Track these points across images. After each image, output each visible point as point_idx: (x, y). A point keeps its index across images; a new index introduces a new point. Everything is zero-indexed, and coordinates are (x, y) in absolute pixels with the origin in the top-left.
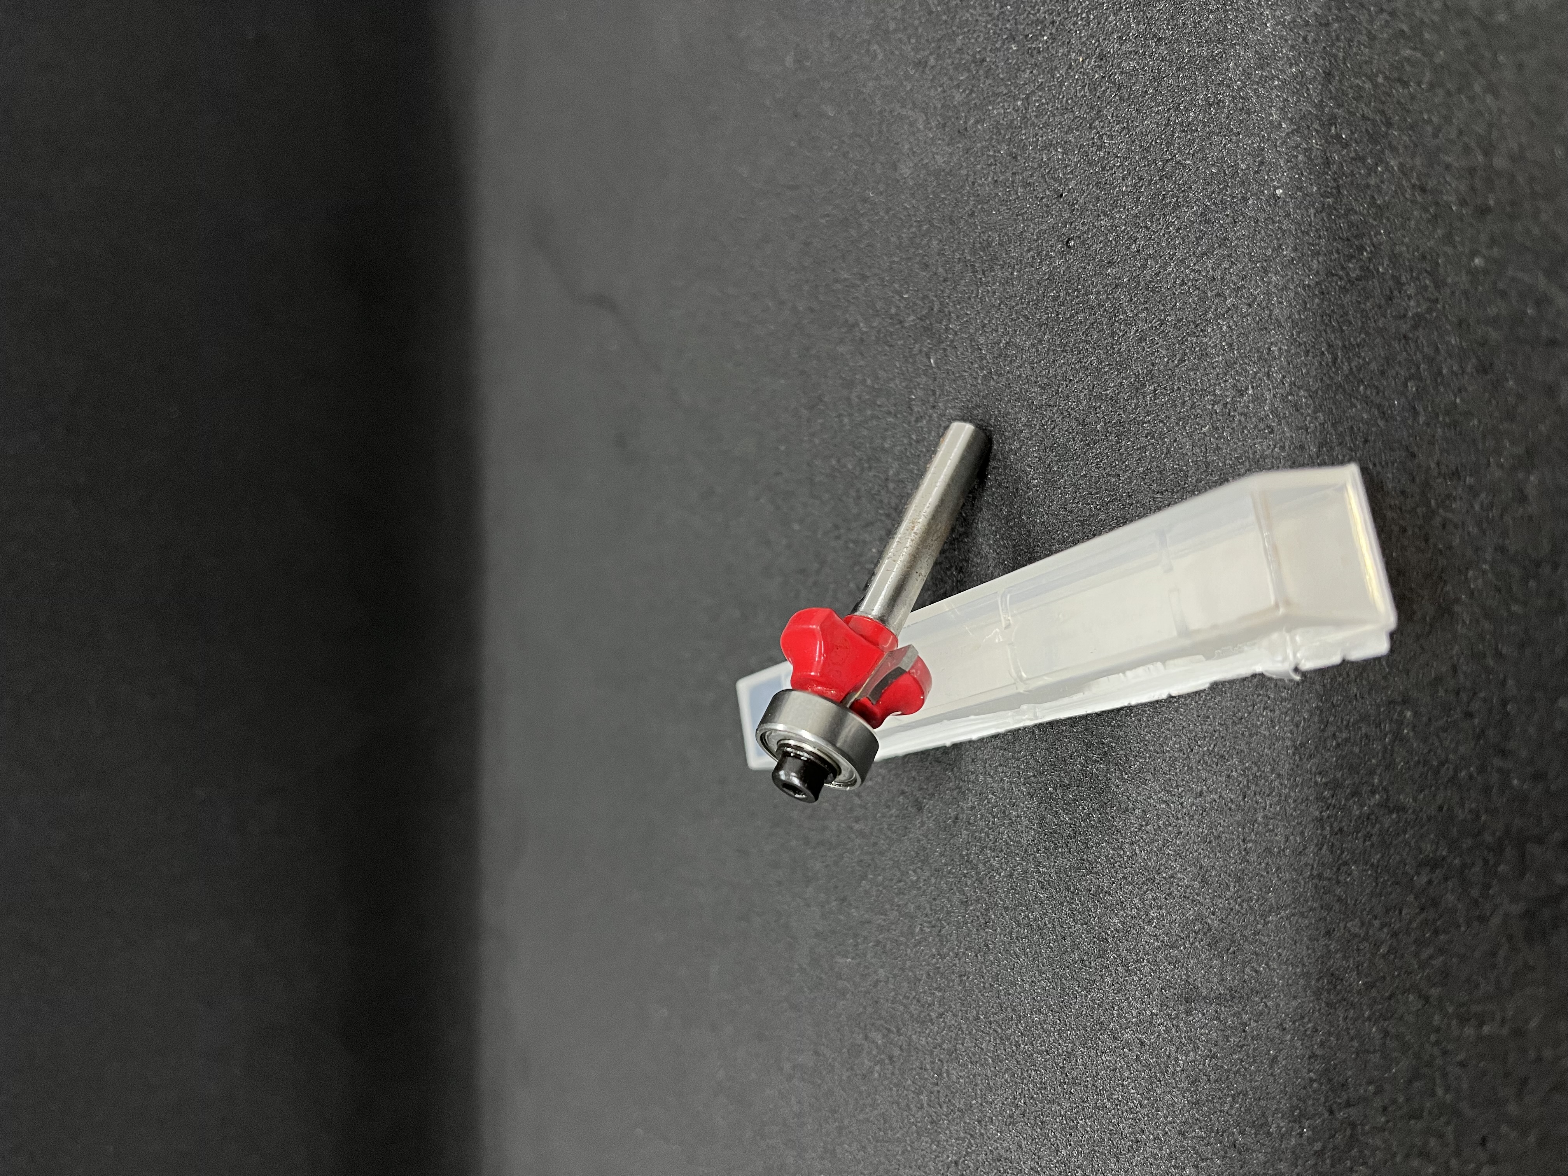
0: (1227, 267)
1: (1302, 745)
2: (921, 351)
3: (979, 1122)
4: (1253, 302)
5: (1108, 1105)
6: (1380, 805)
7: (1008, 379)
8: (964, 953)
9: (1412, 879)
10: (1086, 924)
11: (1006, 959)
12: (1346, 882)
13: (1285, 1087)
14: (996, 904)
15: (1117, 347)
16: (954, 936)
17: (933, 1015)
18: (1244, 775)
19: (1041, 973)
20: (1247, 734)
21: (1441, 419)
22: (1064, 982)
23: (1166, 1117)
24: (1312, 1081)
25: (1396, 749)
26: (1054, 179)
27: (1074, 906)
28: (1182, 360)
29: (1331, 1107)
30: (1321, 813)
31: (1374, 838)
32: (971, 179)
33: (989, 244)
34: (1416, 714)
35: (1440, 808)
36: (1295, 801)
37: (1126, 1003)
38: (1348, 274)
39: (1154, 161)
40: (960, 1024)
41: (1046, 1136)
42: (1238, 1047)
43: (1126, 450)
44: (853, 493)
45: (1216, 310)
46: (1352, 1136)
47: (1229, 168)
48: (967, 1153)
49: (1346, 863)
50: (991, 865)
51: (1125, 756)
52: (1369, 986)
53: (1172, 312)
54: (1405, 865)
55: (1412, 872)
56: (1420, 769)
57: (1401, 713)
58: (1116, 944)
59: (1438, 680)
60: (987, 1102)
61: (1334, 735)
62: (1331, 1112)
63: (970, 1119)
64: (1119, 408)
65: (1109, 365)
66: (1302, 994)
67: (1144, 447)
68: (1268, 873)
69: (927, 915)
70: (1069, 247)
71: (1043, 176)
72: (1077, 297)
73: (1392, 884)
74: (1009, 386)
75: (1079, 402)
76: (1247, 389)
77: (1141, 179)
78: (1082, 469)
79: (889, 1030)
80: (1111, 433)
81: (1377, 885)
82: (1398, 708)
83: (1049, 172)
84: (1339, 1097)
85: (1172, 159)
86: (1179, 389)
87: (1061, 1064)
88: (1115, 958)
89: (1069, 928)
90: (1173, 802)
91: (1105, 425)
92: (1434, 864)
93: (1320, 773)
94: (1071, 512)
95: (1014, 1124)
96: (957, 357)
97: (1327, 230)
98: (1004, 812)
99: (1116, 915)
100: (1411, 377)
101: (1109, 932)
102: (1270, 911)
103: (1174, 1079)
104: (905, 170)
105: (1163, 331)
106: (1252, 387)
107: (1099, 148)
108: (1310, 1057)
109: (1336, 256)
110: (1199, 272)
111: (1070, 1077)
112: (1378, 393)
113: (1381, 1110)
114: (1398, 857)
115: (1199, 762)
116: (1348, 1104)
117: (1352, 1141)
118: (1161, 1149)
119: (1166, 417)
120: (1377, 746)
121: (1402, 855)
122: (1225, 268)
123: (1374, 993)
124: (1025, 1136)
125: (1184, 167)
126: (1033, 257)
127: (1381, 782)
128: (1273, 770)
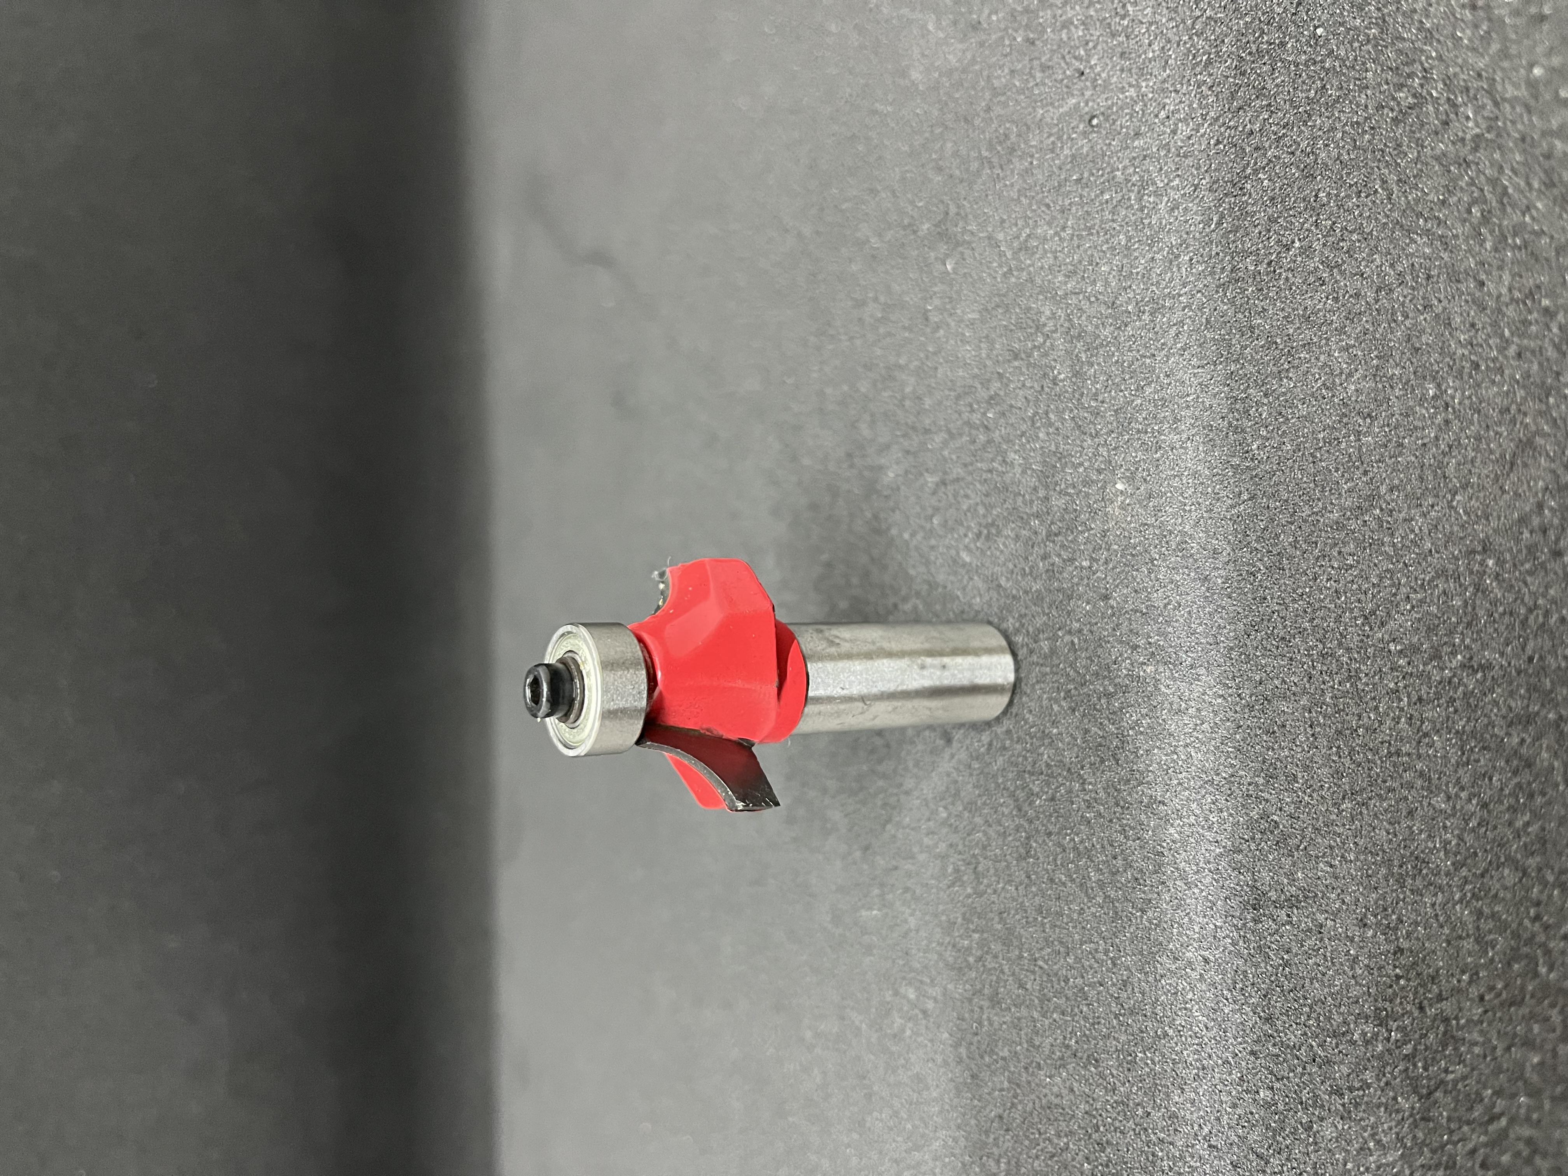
0: (1266, 117)
1: (1373, 613)
2: (936, 259)
3: (1026, 1068)
4: (1296, 149)
5: (1171, 1032)
6: (1463, 666)
7: (1029, 273)
8: (1003, 888)
9: (1503, 740)
10: (1139, 839)
11: (1051, 889)
12: (1429, 755)
13: (1369, 988)
14: (1037, 831)
15: (1146, 222)
16: (992, 871)
17: (971, 959)
18: (1309, 655)
19: (1090, 899)
20: (1309, 610)
21: (1510, 241)
22: (1117, 905)
23: (1235, 1038)
24: (1398, 977)
25: (1478, 602)
26: (1075, 58)
27: (1125, 822)
28: (1219, 223)
29: (1421, 1003)
30: (1396, 684)
31: (1457, 704)
32: (985, 73)
33: (1007, 136)
34: (1500, 562)
35: (1531, 659)
36: (1367, 675)
37: (1187, 919)
38: (1399, 104)
39: (1183, 21)
40: (1001, 965)
41: (1102, 1076)
42: (1314, 950)
43: (1161, 327)
44: (867, 417)
45: (1256, 163)
46: (1445, 1033)
47: (1263, 14)
48: (1013, 1104)
49: (1426, 735)
50: (1030, 789)
51: (1175, 653)
52: (1457, 866)
53: (1207, 176)
54: (1493, 727)
55: (1502, 734)
56: (1507, 619)
57: (1482, 563)
58: (1173, 856)
59: (1523, 520)
60: (1034, 1047)
61: (1408, 597)
62: (1421, 1008)
63: (1015, 1067)
64: (1152, 284)
65: (1139, 241)
66: (1383, 883)
67: (1182, 321)
68: (1340, 757)
69: (960, 853)
70: (1092, 126)
71: (1063, 58)
72: (1102, 175)
73: (1479, 750)
74: (1031, 280)
75: (1107, 284)
76: (1293, 242)
77: (1169, 41)
78: (1113, 355)
79: (921, 982)
80: (1143, 313)
81: (1463, 754)
82: (1478, 558)
83: (1069, 52)
84: (1430, 991)
85: (1202, 15)
86: (1218, 254)
87: (1116, 995)
88: (1172, 872)
89: (1119, 846)
90: (1230, 696)
91: (1137, 304)
92: (1527, 720)
93: (1394, 640)
94: (1103, 402)
95: (1064, 1066)
96: (975, 258)
97: (1374, 62)
98: (1043, 732)
99: (1172, 825)
100: (1475, 202)
101: (1165, 844)
102: (1344, 798)
103: (1244, 995)
104: (915, 75)
105: (1198, 196)
106: (1299, 240)
107: (1123, 17)
108: (1395, 953)
109: (1386, 87)
110: (1236, 128)
111: (1126, 1006)
112: (1438, 225)
113: (1477, 999)
114: (1486, 721)
115: (1257, 647)
116: (1440, 998)
117: (1448, 1038)
118: (1230, 1074)
119: (1205, 286)
120: (1457, 602)
121: (1490, 717)
122: (1265, 120)
123: (1464, 872)
124: (1077, 1077)
125: (1216, 22)
126: (1053, 143)
127: (1463, 641)
128: (1340, 644)
